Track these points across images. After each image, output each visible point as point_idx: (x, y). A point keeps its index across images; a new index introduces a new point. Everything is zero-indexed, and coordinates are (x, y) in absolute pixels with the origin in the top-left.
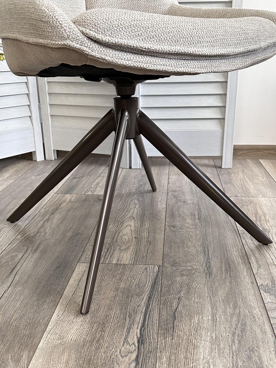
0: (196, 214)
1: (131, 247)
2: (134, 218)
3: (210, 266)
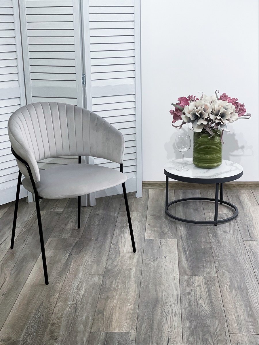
0: (101, 220)
1: (70, 233)
2: (73, 222)
3: (98, 238)
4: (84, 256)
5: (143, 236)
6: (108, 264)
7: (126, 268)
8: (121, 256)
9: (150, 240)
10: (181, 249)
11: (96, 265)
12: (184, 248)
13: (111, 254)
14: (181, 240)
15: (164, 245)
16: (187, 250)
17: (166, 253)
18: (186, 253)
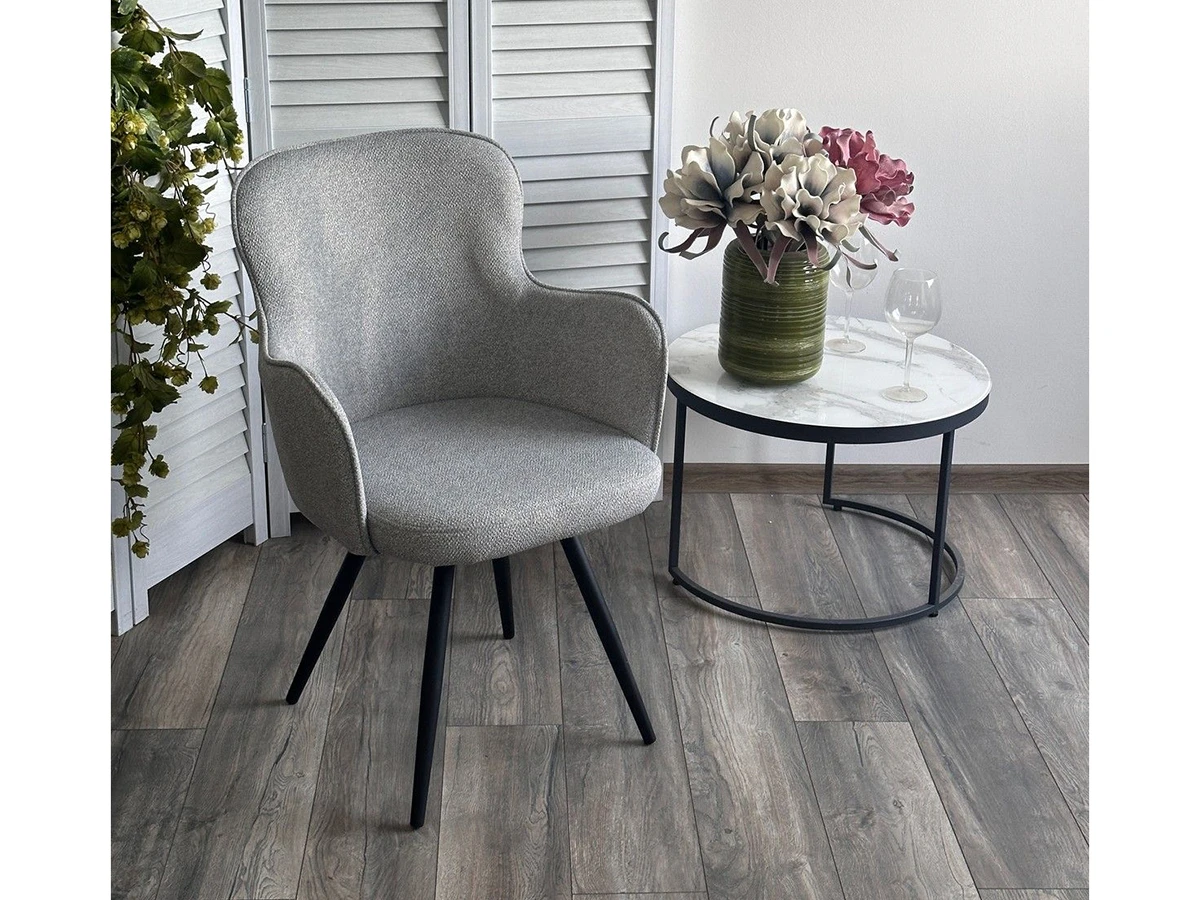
1: (515, 700)
2: (507, 649)
3: (625, 722)
4: (608, 810)
5: (782, 710)
6: (706, 844)
7: (777, 861)
8: (737, 804)
9: (817, 729)
10: (939, 765)
11: (663, 849)
12: (948, 763)
13: (698, 793)
14: (924, 727)
15: (874, 749)
16: (963, 769)
17: (893, 785)
18: (964, 783)
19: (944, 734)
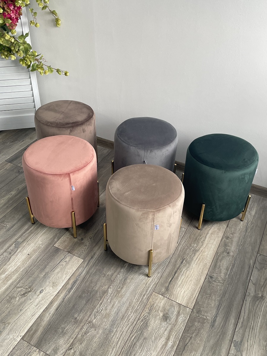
9: (56, 251)
12: (75, 282)
14: (86, 264)
15: (62, 266)
16: (77, 286)
17: (49, 283)
18: (70, 293)
19: (88, 269)
